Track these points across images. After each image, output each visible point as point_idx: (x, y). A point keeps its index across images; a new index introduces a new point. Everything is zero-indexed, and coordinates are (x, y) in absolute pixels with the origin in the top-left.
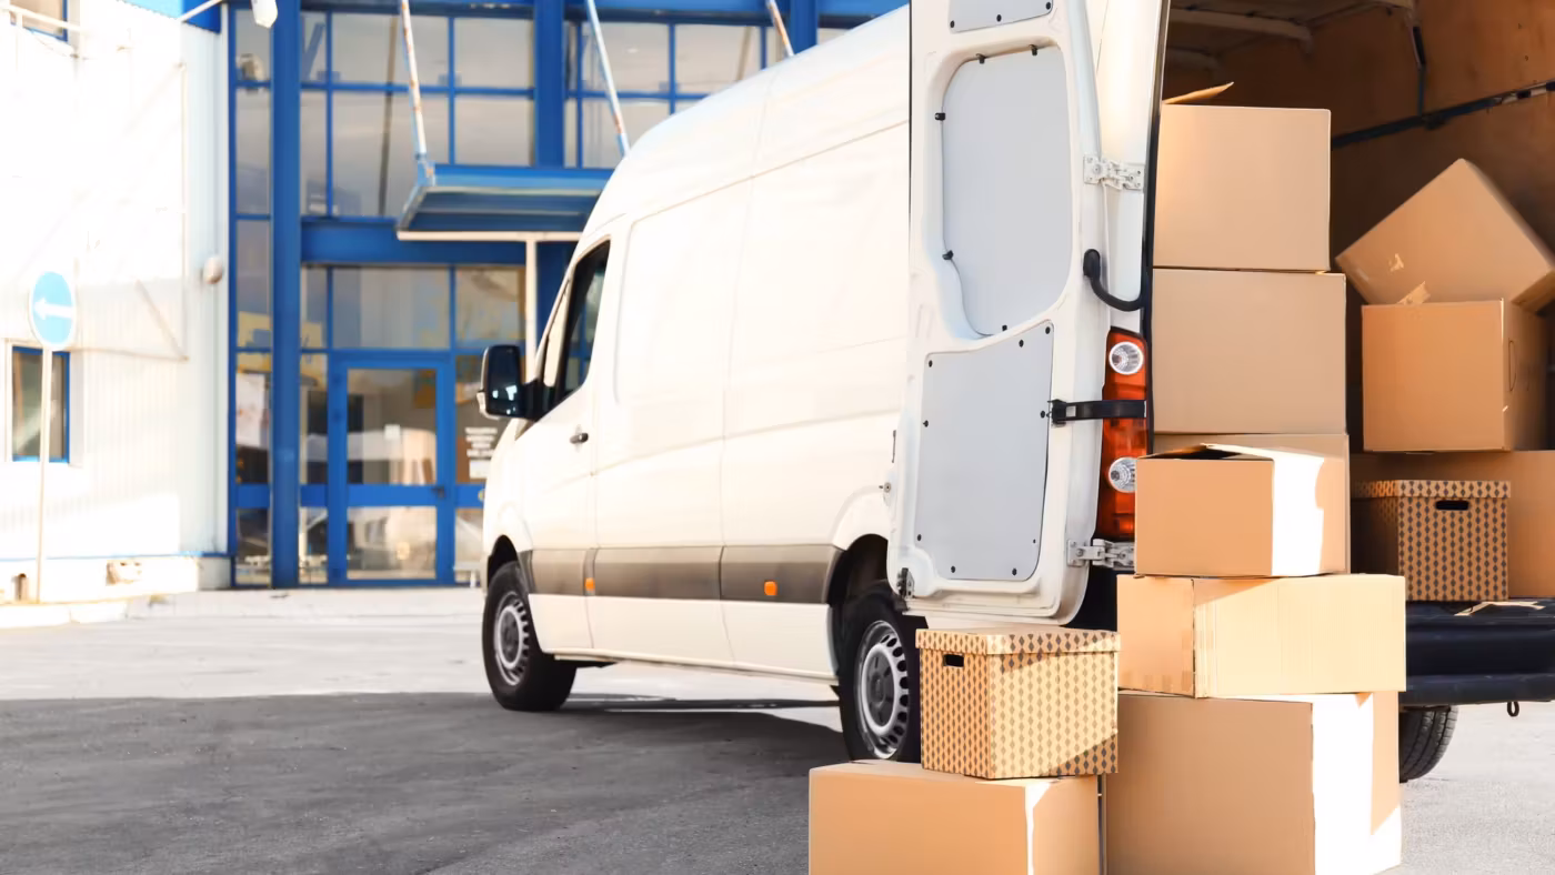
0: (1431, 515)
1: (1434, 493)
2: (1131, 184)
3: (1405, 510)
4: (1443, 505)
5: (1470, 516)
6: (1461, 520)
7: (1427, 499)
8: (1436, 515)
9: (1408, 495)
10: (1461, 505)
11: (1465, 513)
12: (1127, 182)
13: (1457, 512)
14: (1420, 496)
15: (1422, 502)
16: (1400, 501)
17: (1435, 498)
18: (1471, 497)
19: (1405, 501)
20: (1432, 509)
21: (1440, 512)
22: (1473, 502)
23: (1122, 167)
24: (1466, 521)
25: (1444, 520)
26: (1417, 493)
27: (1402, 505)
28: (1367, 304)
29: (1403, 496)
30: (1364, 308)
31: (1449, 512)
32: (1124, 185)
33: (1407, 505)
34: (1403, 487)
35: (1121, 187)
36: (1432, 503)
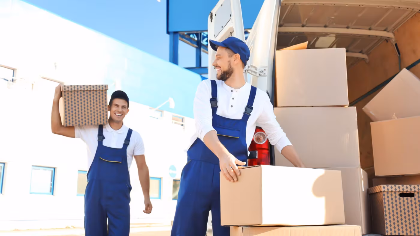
0: (397, 199)
1: (398, 190)
2: (262, 74)
3: (386, 197)
4: (402, 195)
5: (415, 199)
6: (411, 201)
7: (395, 193)
8: (400, 199)
9: (386, 191)
10: (411, 195)
11: (413, 198)
12: (261, 73)
13: (409, 198)
14: (392, 192)
15: (393, 193)
16: (383, 193)
17: (399, 192)
18: (415, 191)
19: (385, 193)
20: (398, 197)
21: (401, 198)
22: (416, 193)
23: (258, 68)
24: (414, 201)
25: (404, 201)
26: (390, 190)
27: (384, 195)
28: (372, 121)
29: (384, 191)
30: (371, 123)
31: (405, 198)
32: (259, 75)
33: (386, 195)
34: (384, 188)
35: (258, 75)
36: (397, 194)
